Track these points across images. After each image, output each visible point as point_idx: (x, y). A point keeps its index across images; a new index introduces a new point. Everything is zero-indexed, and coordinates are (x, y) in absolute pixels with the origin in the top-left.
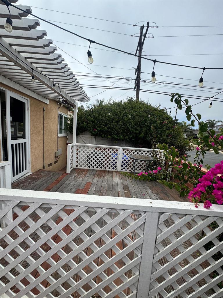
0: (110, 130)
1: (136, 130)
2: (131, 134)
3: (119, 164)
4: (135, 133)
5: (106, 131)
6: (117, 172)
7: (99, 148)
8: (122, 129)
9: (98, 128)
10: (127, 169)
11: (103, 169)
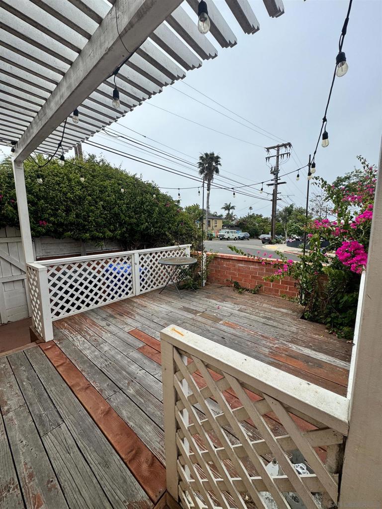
0: (81, 221)
1: (130, 217)
2: (121, 225)
3: (137, 281)
4: (130, 224)
5: (72, 224)
6: (136, 297)
7: (93, 261)
8: (104, 218)
9: (52, 219)
10: (153, 286)
11: (117, 299)
